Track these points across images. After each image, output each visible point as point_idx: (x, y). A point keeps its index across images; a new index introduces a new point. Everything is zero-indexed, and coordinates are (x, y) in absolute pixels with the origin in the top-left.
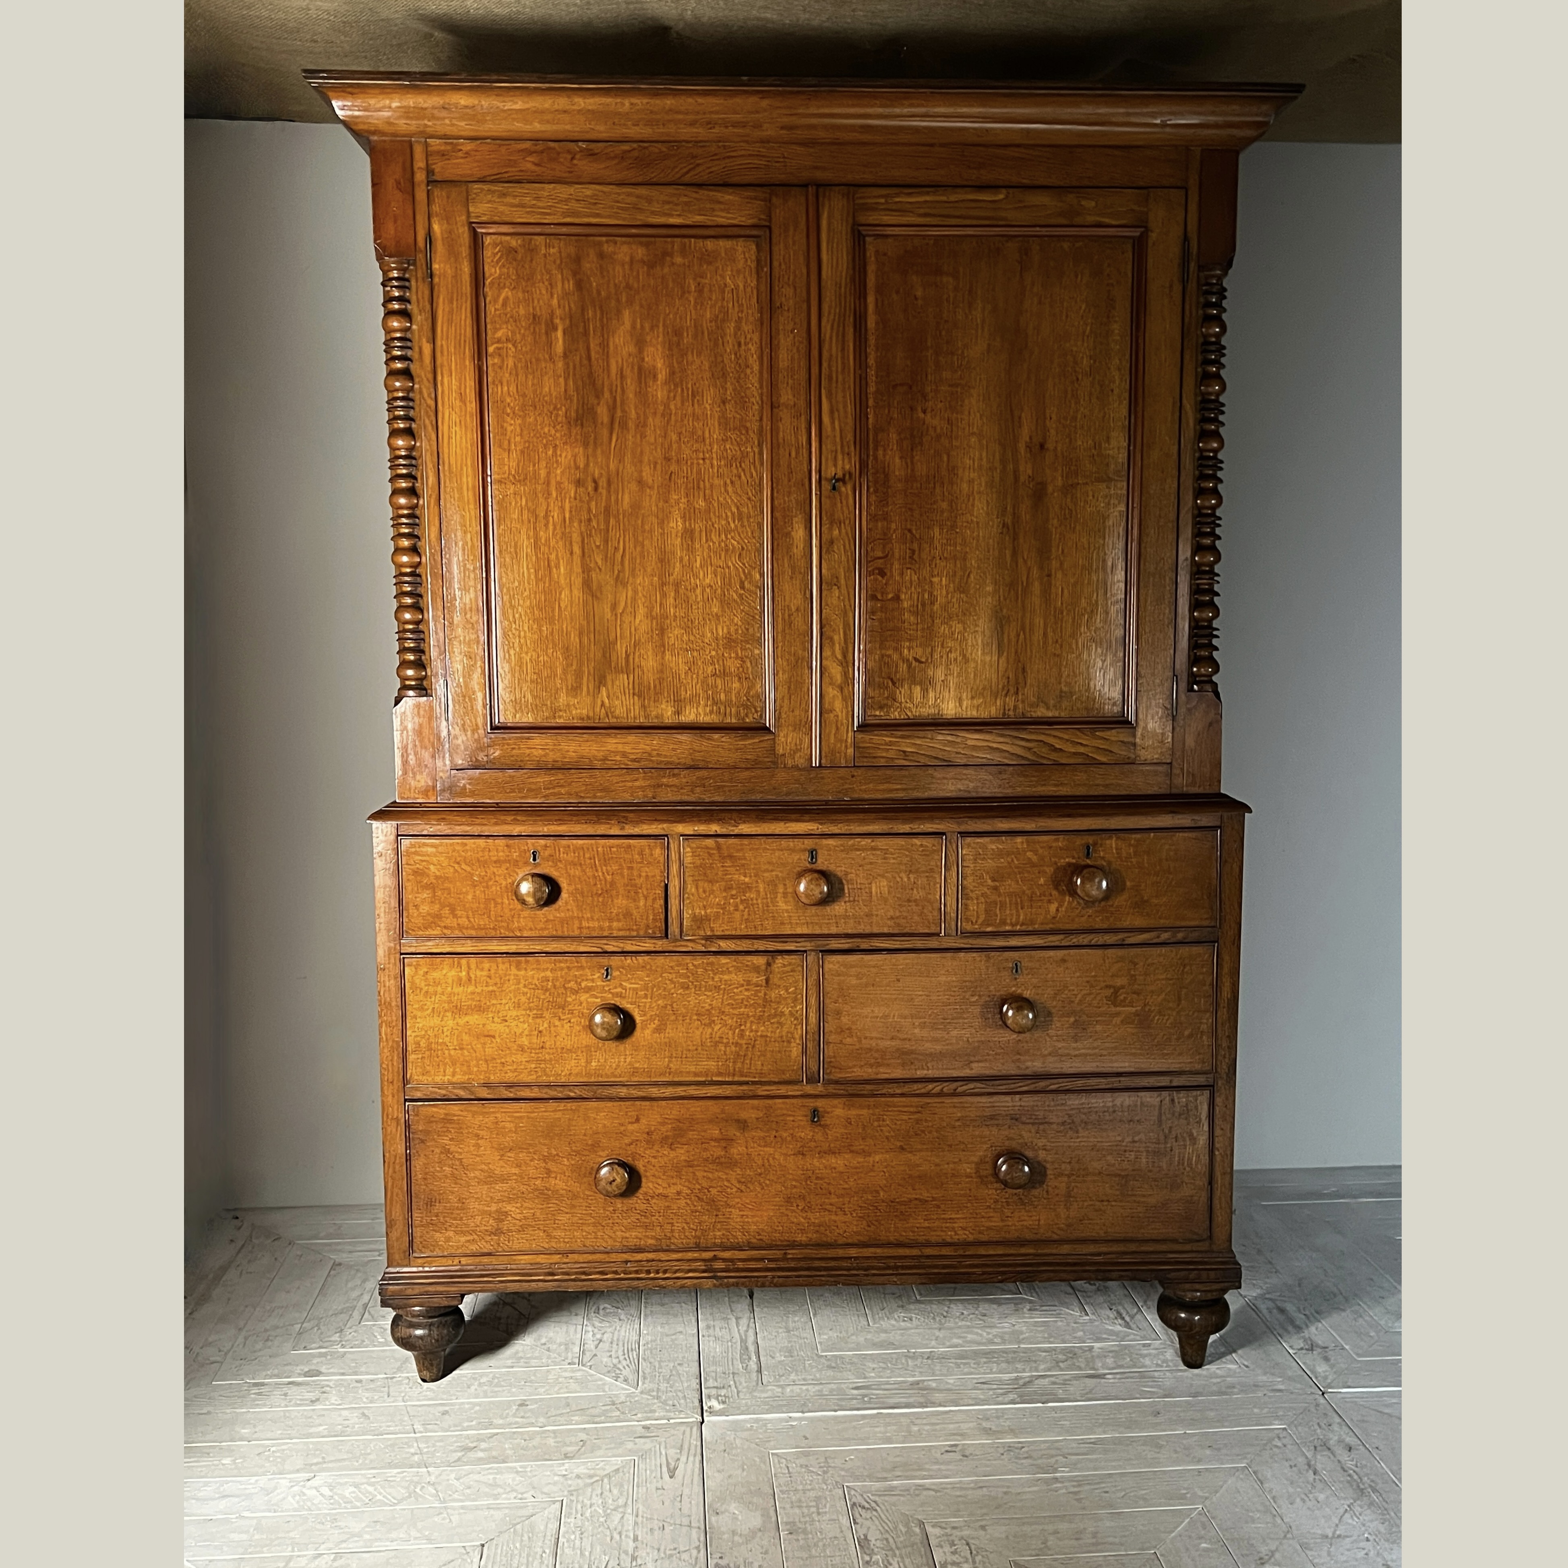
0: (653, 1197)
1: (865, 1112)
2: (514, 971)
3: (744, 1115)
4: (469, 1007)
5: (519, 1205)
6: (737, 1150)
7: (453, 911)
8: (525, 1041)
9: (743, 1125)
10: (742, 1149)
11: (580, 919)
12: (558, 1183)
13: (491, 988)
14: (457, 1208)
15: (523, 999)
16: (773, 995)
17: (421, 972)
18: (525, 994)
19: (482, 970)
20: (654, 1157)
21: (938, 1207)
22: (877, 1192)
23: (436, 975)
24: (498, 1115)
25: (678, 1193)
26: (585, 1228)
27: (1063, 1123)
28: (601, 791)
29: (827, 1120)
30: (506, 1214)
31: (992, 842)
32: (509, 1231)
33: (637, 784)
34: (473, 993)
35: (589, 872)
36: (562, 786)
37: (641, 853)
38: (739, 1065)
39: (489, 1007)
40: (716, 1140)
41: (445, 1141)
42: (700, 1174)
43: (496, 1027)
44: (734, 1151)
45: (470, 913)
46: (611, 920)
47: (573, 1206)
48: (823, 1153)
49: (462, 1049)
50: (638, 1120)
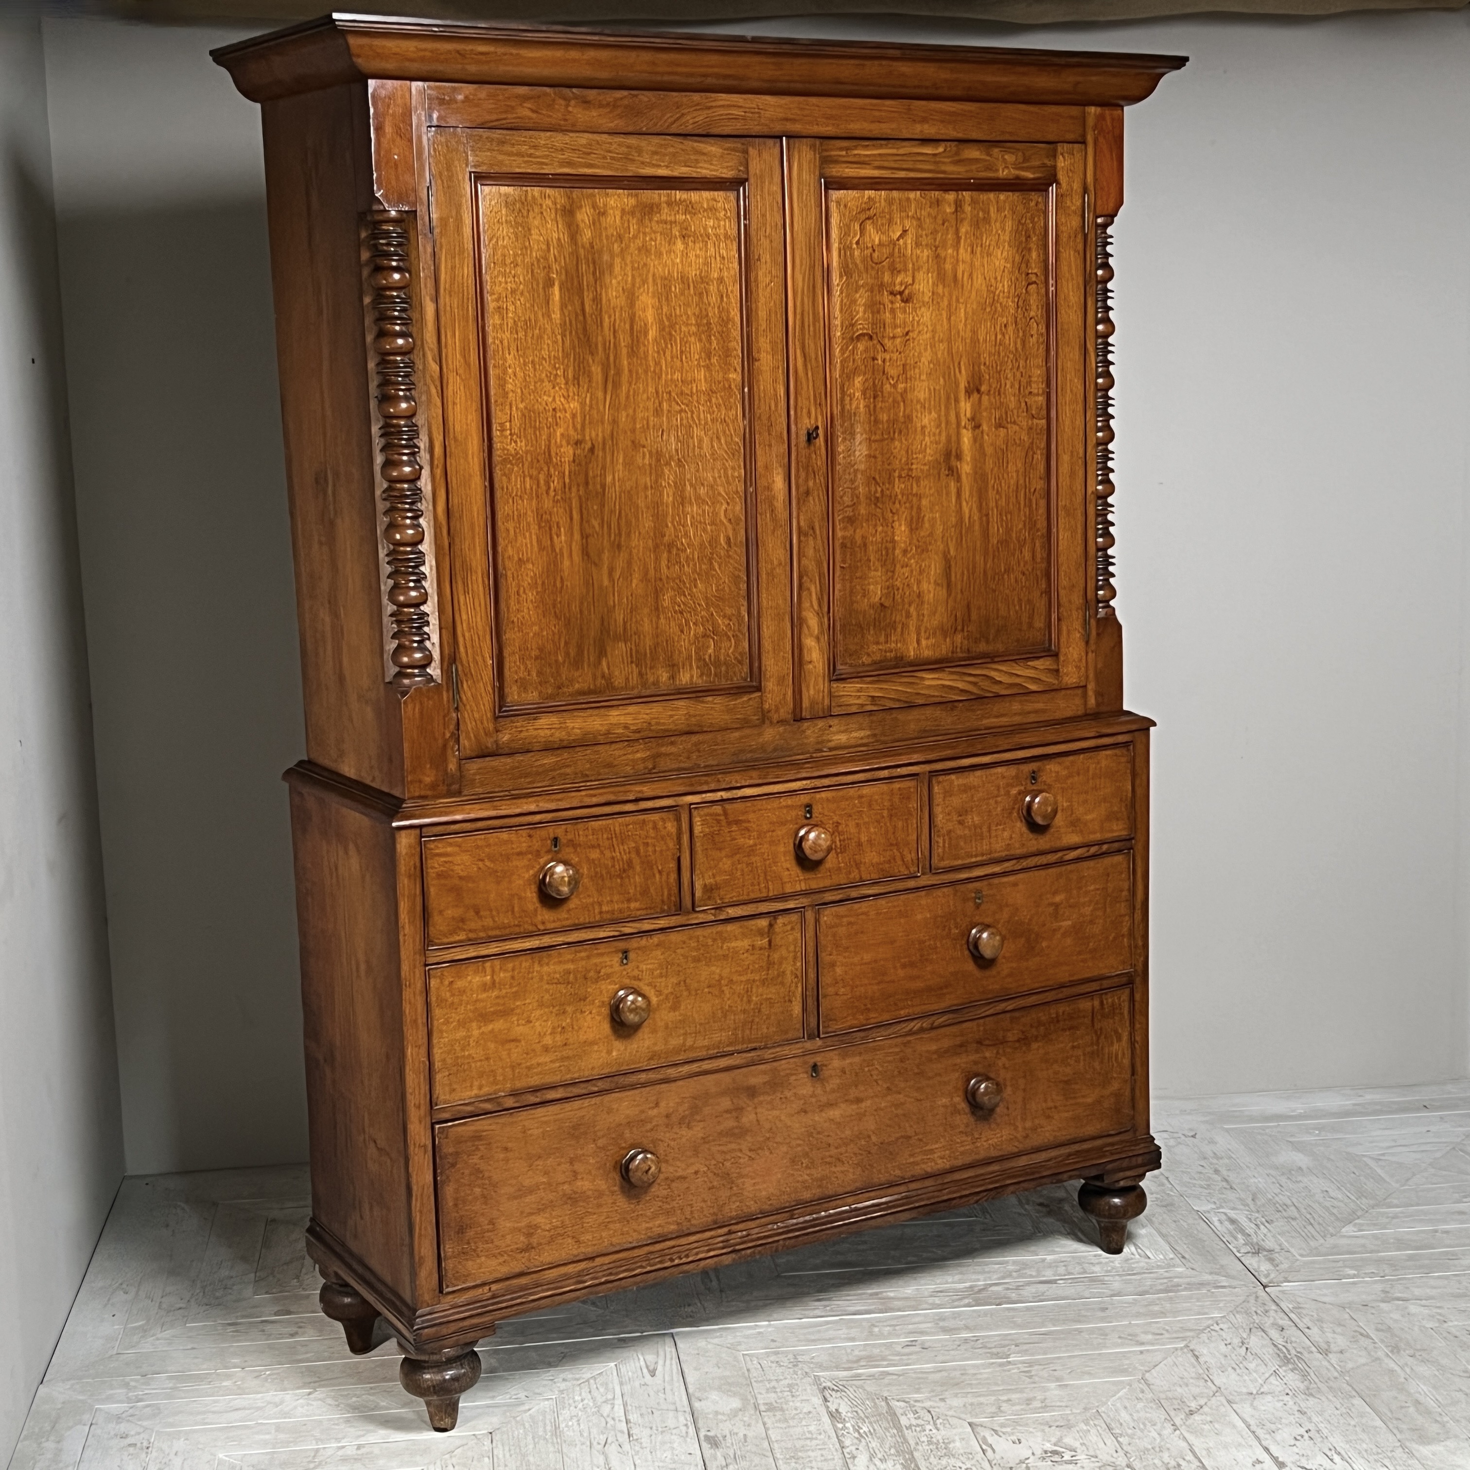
0: (673, 1181)
1: (857, 1059)
2: (537, 967)
3: (753, 1081)
4: (494, 1013)
5: (547, 1215)
6: (748, 1119)
7: (477, 913)
8: (548, 1040)
9: (752, 1092)
10: (752, 1117)
11: (600, 904)
12: (584, 1185)
13: (514, 989)
14: (488, 1231)
15: (547, 997)
16: (776, 956)
17: (446, 983)
18: (547, 991)
19: (506, 971)
20: (674, 1140)
21: (920, 1140)
22: (869, 1137)
23: (459, 984)
24: (526, 1123)
25: (696, 1173)
26: (611, 1226)
27: (1018, 1041)
28: (605, 767)
29: (825, 1073)
30: (536, 1227)
31: (957, 778)
32: (540, 1244)
33: (639, 755)
34: (497, 997)
35: (608, 854)
36: (567, 766)
37: (655, 827)
38: (747, 1032)
39: (513, 1010)
40: (727, 1111)
41: (475, 1160)
42: (714, 1149)
43: (519, 1030)
44: (744, 1120)
45: (494, 913)
46: (629, 900)
47: (599, 1206)
48: (822, 1107)
49: (487, 1059)
50: (657, 1105)
